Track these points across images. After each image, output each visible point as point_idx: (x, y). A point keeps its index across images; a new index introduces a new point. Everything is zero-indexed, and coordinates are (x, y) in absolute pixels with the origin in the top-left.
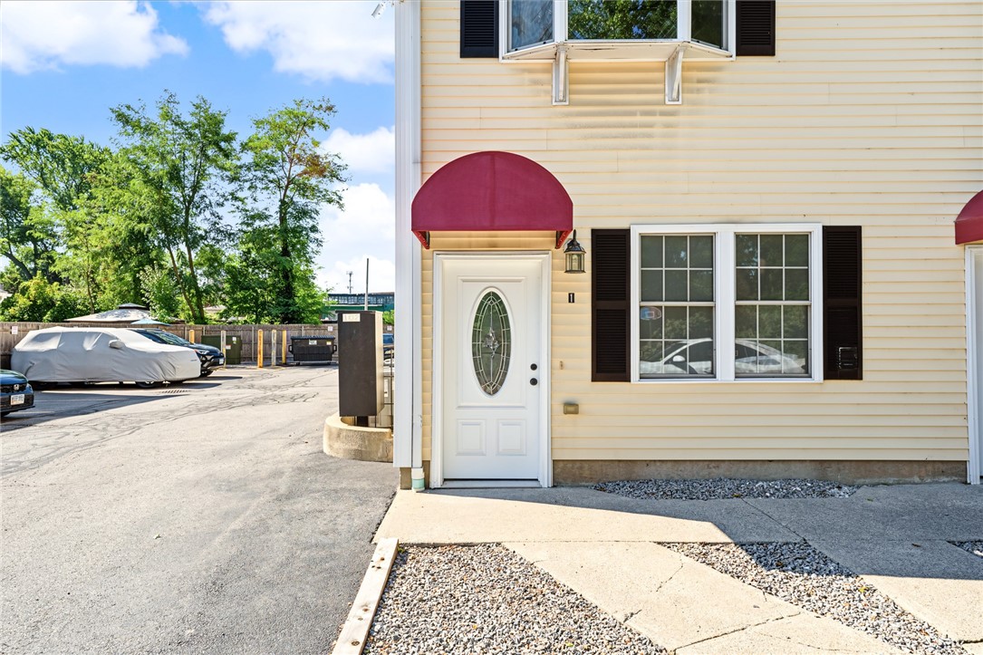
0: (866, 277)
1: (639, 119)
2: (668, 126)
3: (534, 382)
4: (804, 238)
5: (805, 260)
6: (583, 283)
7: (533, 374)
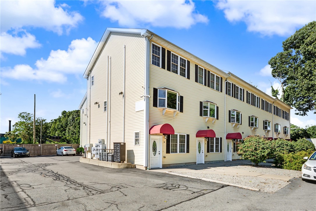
0: (190, 141)
1: (171, 118)
2: (174, 120)
3: (159, 154)
4: (185, 135)
5: (185, 139)
6: (165, 140)
7: (159, 153)
